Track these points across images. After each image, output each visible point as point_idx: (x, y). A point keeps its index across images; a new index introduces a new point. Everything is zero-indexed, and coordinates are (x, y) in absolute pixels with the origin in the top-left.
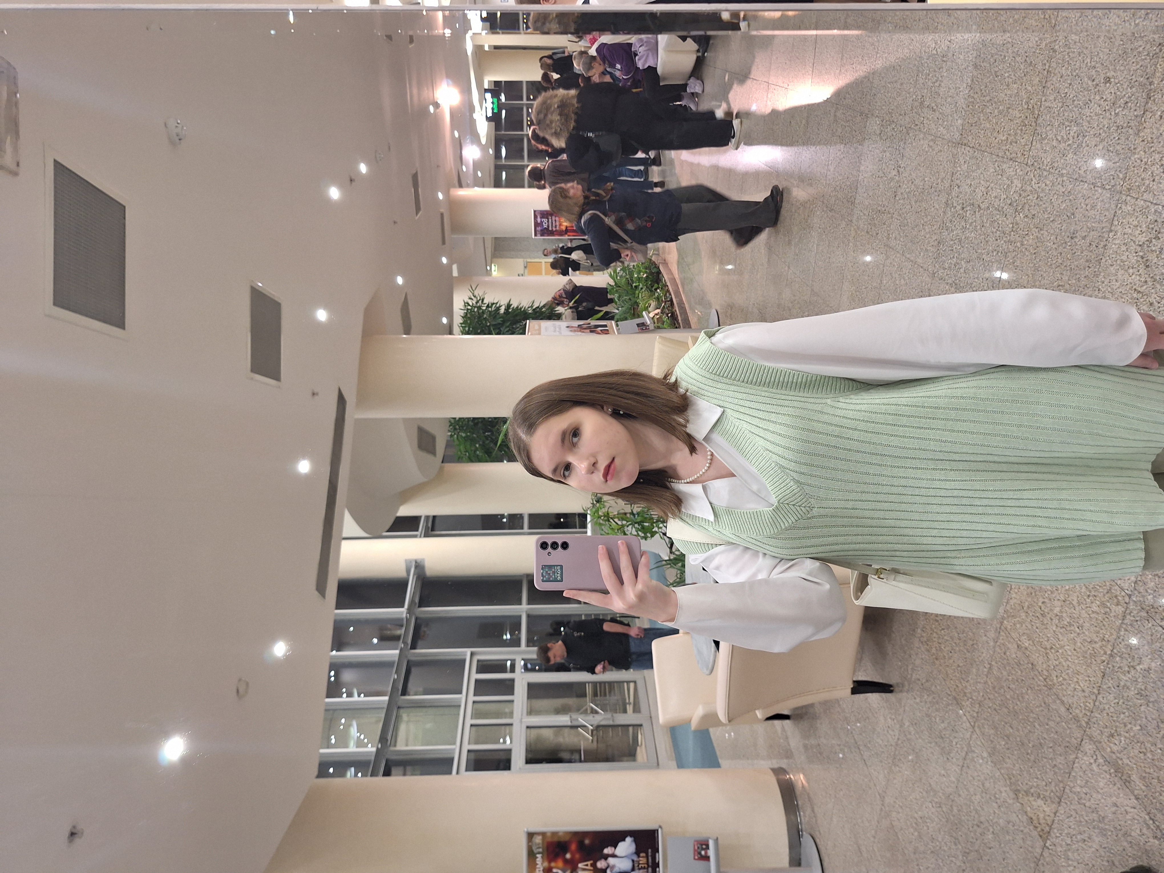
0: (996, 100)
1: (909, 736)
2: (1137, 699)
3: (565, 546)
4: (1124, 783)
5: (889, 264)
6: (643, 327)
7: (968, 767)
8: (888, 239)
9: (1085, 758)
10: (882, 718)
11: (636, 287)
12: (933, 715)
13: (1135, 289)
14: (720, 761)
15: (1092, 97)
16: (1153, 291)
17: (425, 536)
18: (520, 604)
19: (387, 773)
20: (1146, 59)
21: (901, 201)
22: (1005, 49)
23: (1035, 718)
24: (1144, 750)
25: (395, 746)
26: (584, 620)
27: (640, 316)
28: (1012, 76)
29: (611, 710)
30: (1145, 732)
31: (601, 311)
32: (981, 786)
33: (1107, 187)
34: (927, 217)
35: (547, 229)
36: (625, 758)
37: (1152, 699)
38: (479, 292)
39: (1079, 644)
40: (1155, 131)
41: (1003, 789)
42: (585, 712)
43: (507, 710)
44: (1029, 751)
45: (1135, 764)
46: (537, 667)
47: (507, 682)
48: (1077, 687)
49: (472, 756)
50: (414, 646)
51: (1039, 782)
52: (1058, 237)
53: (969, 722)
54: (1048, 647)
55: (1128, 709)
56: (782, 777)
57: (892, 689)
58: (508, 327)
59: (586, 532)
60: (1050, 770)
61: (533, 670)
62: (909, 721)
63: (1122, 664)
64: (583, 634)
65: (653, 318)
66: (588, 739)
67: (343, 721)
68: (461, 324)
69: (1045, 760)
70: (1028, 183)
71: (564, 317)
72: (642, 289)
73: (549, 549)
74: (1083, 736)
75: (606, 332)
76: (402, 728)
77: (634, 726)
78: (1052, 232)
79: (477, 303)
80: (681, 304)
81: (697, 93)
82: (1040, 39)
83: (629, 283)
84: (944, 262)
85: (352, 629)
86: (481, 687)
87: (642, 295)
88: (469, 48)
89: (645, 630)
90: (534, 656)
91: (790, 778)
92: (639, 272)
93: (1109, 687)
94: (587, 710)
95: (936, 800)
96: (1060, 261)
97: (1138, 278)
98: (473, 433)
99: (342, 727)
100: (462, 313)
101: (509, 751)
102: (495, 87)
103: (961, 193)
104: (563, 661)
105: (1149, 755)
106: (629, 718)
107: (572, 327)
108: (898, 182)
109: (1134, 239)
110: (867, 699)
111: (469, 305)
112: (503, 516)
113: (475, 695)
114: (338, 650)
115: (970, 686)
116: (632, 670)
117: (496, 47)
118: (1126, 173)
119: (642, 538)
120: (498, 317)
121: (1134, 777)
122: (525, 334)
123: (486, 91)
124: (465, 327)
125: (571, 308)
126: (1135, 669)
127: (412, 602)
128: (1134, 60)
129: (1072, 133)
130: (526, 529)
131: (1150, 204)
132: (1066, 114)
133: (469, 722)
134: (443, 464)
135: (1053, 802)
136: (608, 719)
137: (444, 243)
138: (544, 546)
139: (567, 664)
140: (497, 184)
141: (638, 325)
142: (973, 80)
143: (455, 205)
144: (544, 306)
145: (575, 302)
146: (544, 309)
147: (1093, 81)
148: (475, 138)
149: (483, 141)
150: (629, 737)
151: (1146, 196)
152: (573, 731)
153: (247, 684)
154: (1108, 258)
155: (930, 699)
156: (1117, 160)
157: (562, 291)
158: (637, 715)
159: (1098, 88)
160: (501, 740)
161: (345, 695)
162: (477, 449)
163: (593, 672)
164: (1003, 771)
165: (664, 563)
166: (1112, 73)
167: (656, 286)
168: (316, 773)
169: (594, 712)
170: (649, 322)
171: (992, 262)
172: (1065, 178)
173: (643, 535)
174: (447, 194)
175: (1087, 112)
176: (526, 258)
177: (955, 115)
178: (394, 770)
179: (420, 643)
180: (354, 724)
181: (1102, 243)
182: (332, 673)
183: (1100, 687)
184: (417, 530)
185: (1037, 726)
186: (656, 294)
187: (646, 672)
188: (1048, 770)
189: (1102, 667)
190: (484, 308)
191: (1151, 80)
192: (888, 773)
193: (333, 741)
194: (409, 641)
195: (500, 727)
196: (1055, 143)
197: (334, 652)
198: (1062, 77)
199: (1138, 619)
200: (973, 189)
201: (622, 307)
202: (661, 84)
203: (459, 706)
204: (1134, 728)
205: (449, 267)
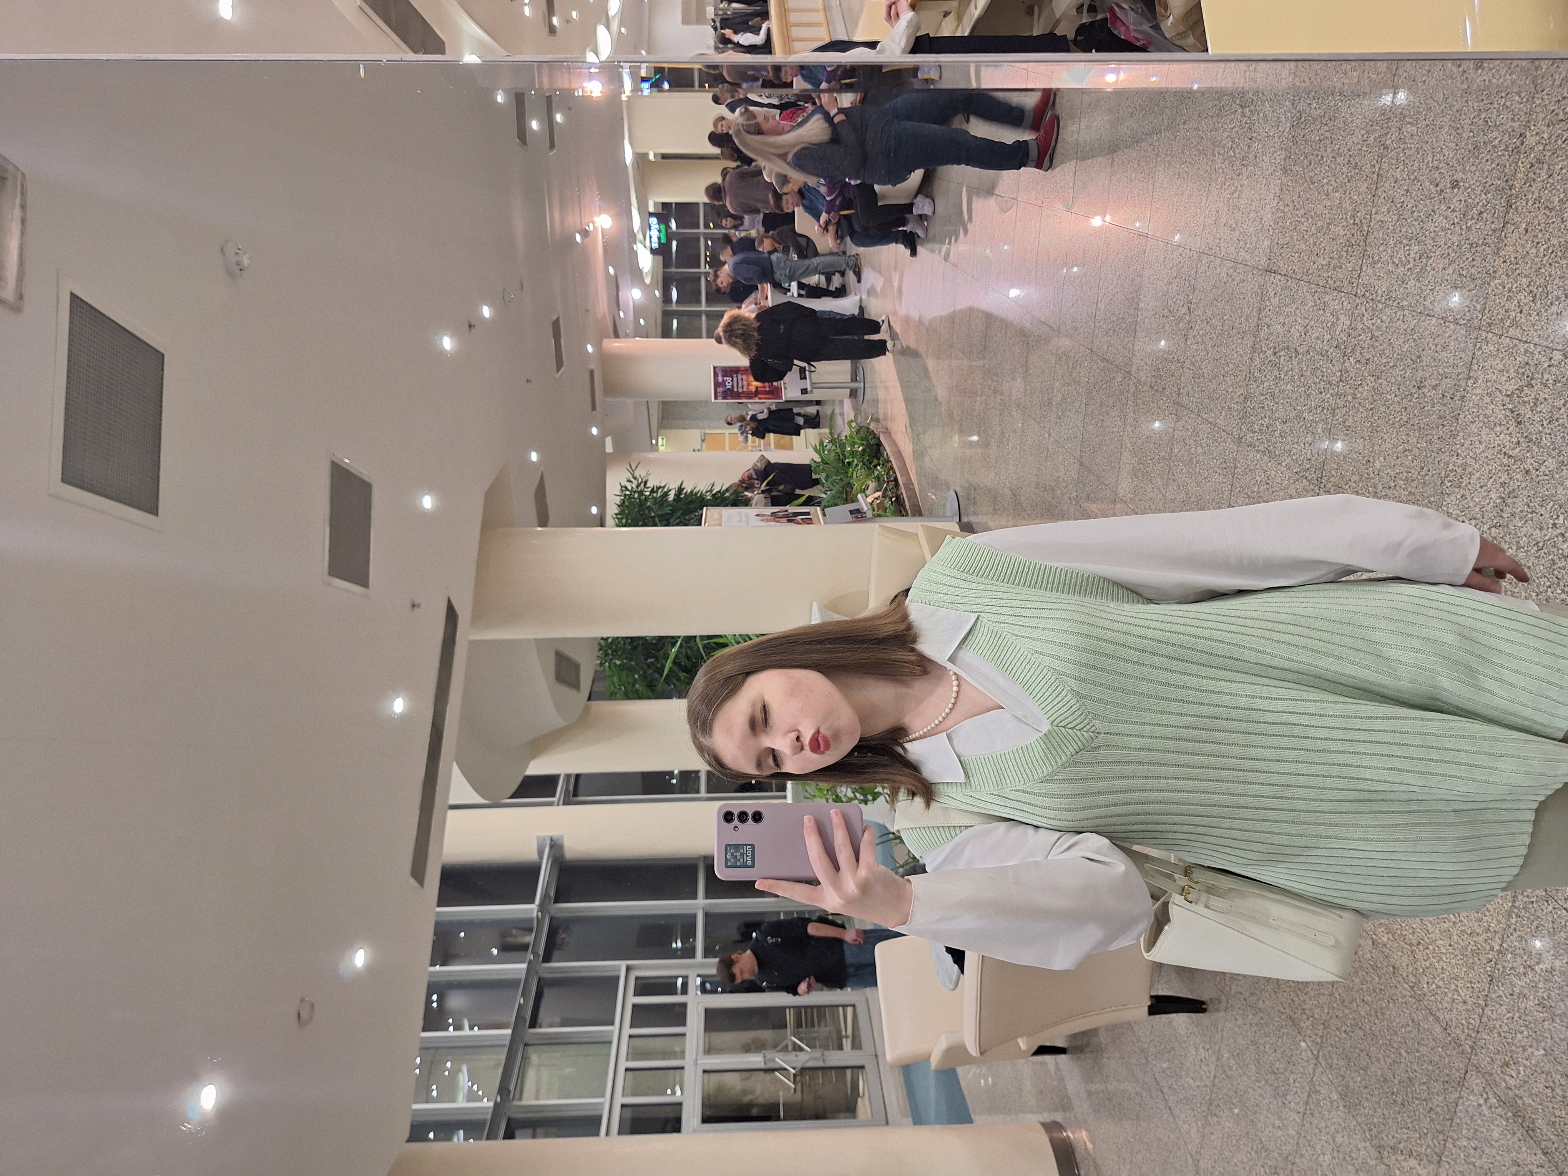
0: (1313, 213)
1: (1229, 1073)
2: (1538, 1011)
3: (757, 817)
4: (1527, 1131)
5: (1180, 428)
6: (858, 515)
7: (1312, 1114)
8: (1179, 394)
9: (1471, 1098)
10: (1192, 1050)
11: (849, 463)
12: (1262, 1041)
13: (1505, 453)
14: (973, 1116)
15: (1437, 207)
16: (1528, 454)
17: (564, 804)
18: (695, 898)
19: (509, 1135)
20: (1503, 155)
21: (1195, 346)
22: (1322, 146)
23: (1400, 1042)
24: (1552, 1084)
25: (520, 1099)
26: (784, 921)
27: (854, 500)
28: (1333, 183)
29: (820, 1047)
30: (1551, 1058)
31: (803, 495)
32: (1331, 1141)
33: (1462, 322)
34: (1228, 366)
35: (731, 390)
36: (842, 1115)
37: (1558, 1012)
38: (640, 473)
39: (1456, 937)
40: (1520, 249)
41: (1361, 1145)
42: (785, 1049)
43: (677, 1049)
44: (1395, 1090)
45: (1540, 1104)
46: (720, 989)
47: (677, 1008)
48: (1456, 997)
49: (628, 1113)
50: (547, 958)
51: (1410, 1134)
52: (1401, 387)
53: (1311, 1050)
54: (1414, 942)
55: (1526, 1026)
56: (1056, 1135)
57: (1204, 1006)
58: (679, 518)
59: (785, 797)
60: (1425, 1116)
61: (714, 991)
62: (1229, 1052)
63: (1515, 965)
64: (779, 940)
65: (871, 504)
66: (789, 1087)
67: (449, 1064)
68: (616, 514)
69: (1417, 1102)
70: (1359, 319)
71: (754, 502)
72: (857, 465)
73: (736, 822)
74: (1467, 1066)
75: (809, 521)
76: (531, 1075)
77: (852, 1067)
78: (1393, 380)
79: (637, 487)
80: (909, 484)
81: (926, 215)
82: (1367, 132)
83: (840, 458)
84: (1254, 423)
85: (462, 934)
86: (641, 1015)
87: (858, 474)
88: (629, 157)
89: (865, 932)
90: (713, 971)
91: (1068, 1136)
92: (853, 444)
93: (1500, 996)
94: (787, 1046)
95: (1270, 1163)
96: (1405, 419)
97: (1508, 438)
98: (631, 660)
99: (446, 1073)
100: (618, 500)
101: (680, 1104)
102: (663, 210)
103: (1271, 334)
104: (753, 978)
105: (1558, 1091)
106: (845, 1057)
107: (764, 515)
108: (1189, 322)
109: (1499, 386)
110: (1170, 1022)
111: (627, 489)
112: (671, 774)
113: (632, 1026)
114: (443, 964)
115: (1310, 1000)
116: (849, 989)
117: (665, 157)
118: (1485, 304)
119: (861, 801)
120: (665, 505)
121: (1540, 1123)
122: (700, 524)
123: (651, 215)
124: (622, 519)
125: (763, 492)
126: (1533, 969)
127: (545, 896)
128: (1488, 157)
129: (1412, 255)
130: (703, 793)
131: (1518, 342)
132: (1404, 230)
133: (623, 1064)
134: (589, 702)
135: (1430, 1162)
136: (815, 1059)
137: (594, 408)
138: (728, 817)
139: (758, 982)
140: (666, 333)
141: (851, 512)
142: (1282, 190)
143: (606, 359)
144: (727, 490)
145: (767, 484)
146: (727, 494)
147: (1437, 185)
148: (637, 274)
149: (648, 281)
150: (846, 1084)
151: (1512, 332)
152: (768, 1077)
153: (312, 1005)
154: (1467, 413)
155: (1256, 1019)
156: (1472, 286)
157: (752, 471)
158: (857, 1053)
159: (1443, 194)
160: (669, 1091)
161: (451, 1028)
162: (636, 681)
163: (795, 993)
164: (1360, 1120)
165: (891, 836)
166: (1461, 175)
167: (875, 461)
168: (407, 1135)
169: (797, 1048)
170: (865, 509)
171: (1316, 423)
172: (1406, 312)
173: (862, 797)
174: (598, 346)
175: (1430, 226)
176: (704, 428)
177: (1260, 235)
178: (518, 1133)
179: (556, 954)
180: (464, 1068)
181: (1459, 394)
182: (435, 997)
183: (1487, 996)
184: (554, 796)
185: (1404, 1054)
186: (876, 473)
187: (868, 991)
188: (1422, 1116)
189: (1489, 969)
190: (647, 493)
191: (1511, 182)
192: (1203, 1125)
193: (434, 1093)
194: (541, 952)
195: (667, 1071)
196: (1391, 267)
197: (438, 967)
198: (1396, 182)
199: (1534, 899)
200: (1287, 328)
201: (831, 490)
202: (879, 204)
203: (610, 1043)
204: (1536, 1053)
205: (601, 440)
